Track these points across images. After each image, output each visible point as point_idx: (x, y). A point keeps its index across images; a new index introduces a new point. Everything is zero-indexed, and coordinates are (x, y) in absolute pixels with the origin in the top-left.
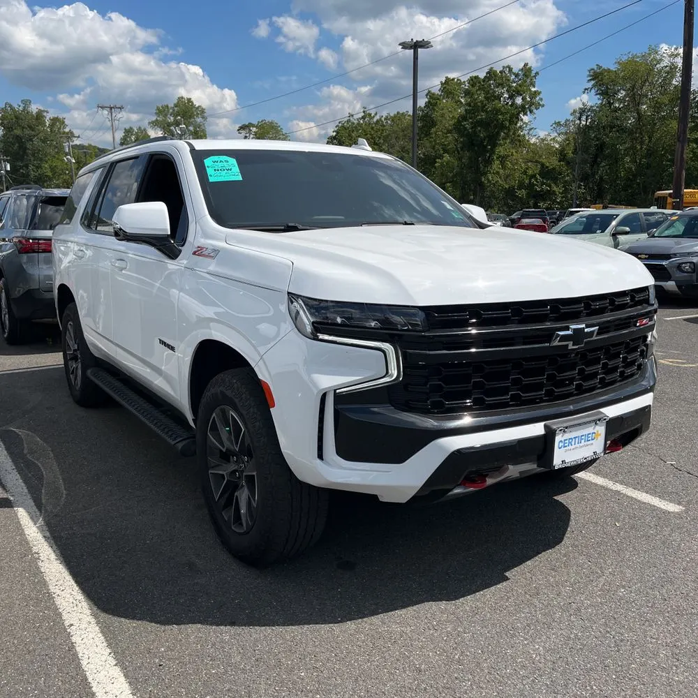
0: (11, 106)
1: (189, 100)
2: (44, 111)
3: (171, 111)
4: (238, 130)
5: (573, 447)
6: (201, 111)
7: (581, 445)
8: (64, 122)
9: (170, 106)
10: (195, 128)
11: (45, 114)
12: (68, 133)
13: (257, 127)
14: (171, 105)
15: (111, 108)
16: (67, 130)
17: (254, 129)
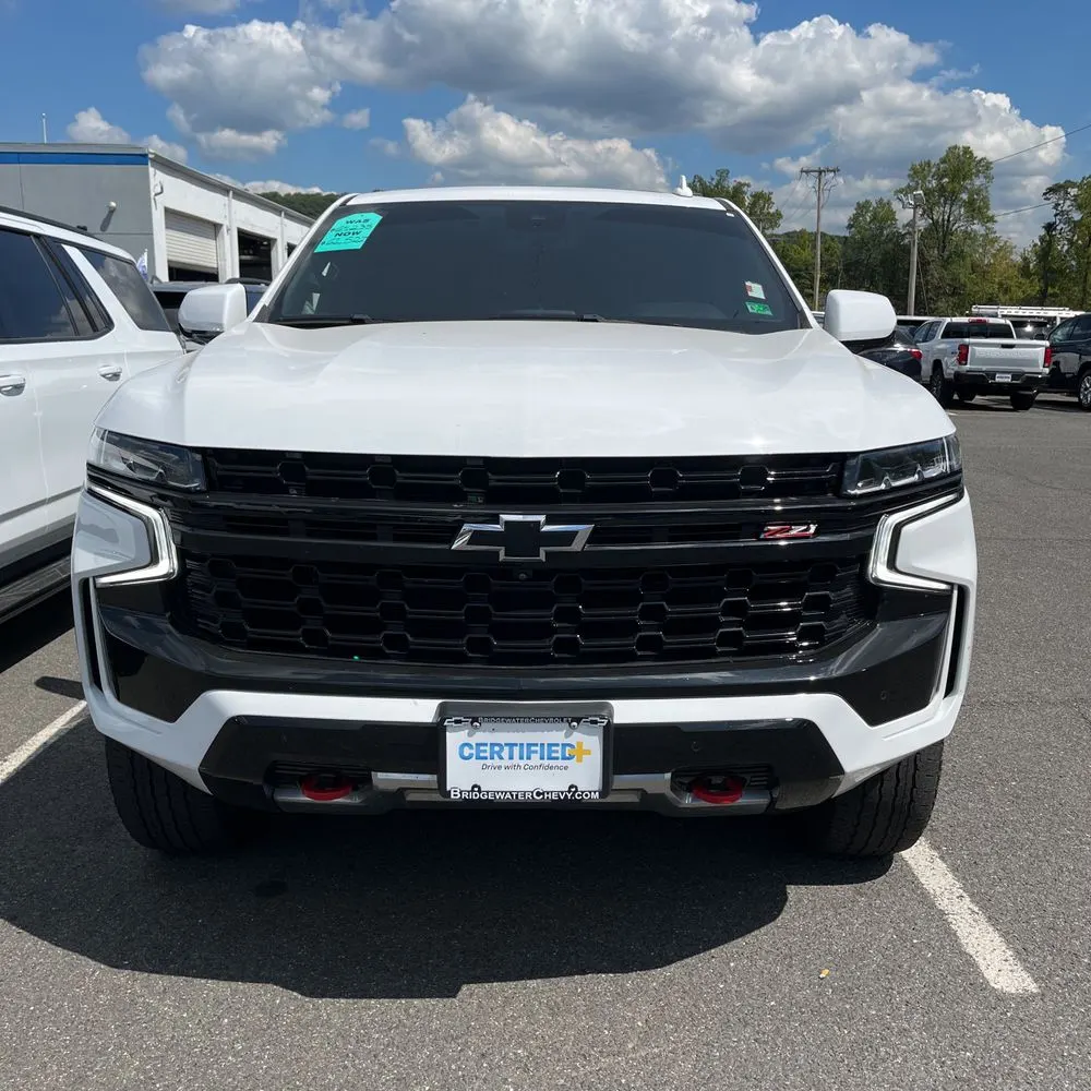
0: (700, 180)
1: (967, 150)
2: (745, 184)
3: (934, 170)
4: (1045, 194)
5: (504, 763)
6: (985, 166)
7: (530, 763)
8: (770, 199)
9: (933, 163)
10: (971, 195)
11: (745, 189)
12: (773, 215)
13: (1079, 187)
14: (935, 160)
15: (820, 172)
16: (772, 211)
17: (1073, 191)
